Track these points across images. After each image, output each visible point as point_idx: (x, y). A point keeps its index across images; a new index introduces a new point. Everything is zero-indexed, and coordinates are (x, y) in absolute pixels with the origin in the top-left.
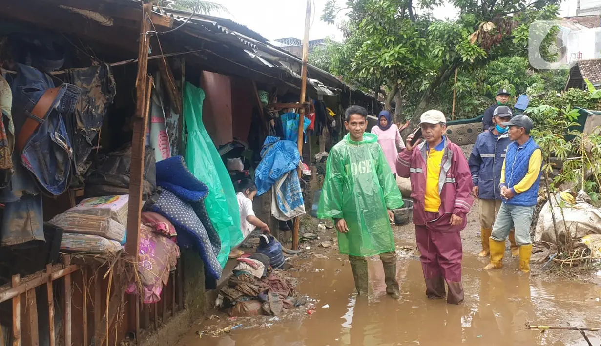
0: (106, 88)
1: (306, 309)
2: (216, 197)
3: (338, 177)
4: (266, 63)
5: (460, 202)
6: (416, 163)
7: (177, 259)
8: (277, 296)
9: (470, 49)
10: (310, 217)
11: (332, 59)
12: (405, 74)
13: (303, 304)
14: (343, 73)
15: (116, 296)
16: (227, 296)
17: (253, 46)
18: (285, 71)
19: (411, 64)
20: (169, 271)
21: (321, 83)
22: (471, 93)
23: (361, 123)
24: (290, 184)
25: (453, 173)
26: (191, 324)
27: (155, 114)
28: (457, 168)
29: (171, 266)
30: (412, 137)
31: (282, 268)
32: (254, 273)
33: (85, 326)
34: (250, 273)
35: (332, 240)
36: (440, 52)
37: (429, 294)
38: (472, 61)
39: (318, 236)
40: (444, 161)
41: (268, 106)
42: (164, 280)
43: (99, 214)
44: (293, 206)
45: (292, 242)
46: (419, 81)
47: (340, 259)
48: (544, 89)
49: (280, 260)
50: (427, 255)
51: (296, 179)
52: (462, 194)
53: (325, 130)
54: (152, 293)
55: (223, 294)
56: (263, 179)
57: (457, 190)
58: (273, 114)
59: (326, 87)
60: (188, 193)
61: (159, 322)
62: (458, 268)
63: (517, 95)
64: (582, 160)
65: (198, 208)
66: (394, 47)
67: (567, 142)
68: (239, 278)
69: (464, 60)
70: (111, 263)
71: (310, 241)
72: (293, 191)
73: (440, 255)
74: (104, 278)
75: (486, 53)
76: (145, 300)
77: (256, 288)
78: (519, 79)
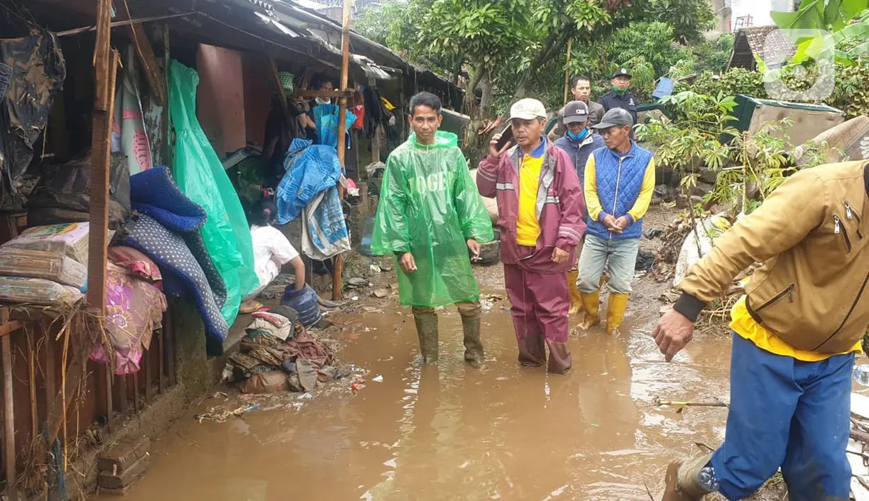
0: (51, 69)
1: (351, 382)
2: (219, 225)
3: (399, 196)
4: (286, 31)
5: (565, 230)
6: (505, 177)
7: (163, 313)
8: (309, 364)
9: (587, 11)
10: (359, 255)
11: (391, 26)
12: (495, 48)
13: (346, 376)
14: (406, 47)
15: (75, 364)
16: (238, 366)
17: (267, 6)
18: (316, 42)
19: (503, 34)
20: (151, 329)
21: (371, 61)
22: (590, 74)
23: (430, 119)
24: (328, 208)
25: (556, 189)
26: (187, 405)
27: (127, 106)
28: (562, 181)
29: (154, 322)
30: (499, 138)
31: (317, 326)
32: (276, 333)
33: (34, 405)
34: (271, 333)
35: (389, 288)
36: (545, 16)
37: (523, 359)
38: (590, 28)
39: (369, 282)
40: (543, 173)
41: (294, 95)
42: (145, 341)
43: (48, 250)
44: (332, 240)
45: (332, 290)
46: (517, 57)
47: (399, 313)
48: (697, 69)
49: (315, 315)
50: (519, 305)
51: (337, 200)
52: (569, 219)
53: (380, 130)
54: (128, 359)
55: (232, 362)
56: (289, 201)
57: (562, 213)
58: (301, 107)
59: (379, 67)
60: (177, 219)
61: (140, 402)
62: (563, 323)
63: (657, 77)
64: (744, 171)
65: (193, 241)
66: (478, 8)
67: (722, 144)
68: (254, 340)
69: (579, 26)
70: (66, 317)
71: (358, 289)
72: (332, 217)
73: (538, 304)
74: (57, 339)
75: (610, 17)
76: (117, 370)
77: (279, 354)
78: (662, 54)
